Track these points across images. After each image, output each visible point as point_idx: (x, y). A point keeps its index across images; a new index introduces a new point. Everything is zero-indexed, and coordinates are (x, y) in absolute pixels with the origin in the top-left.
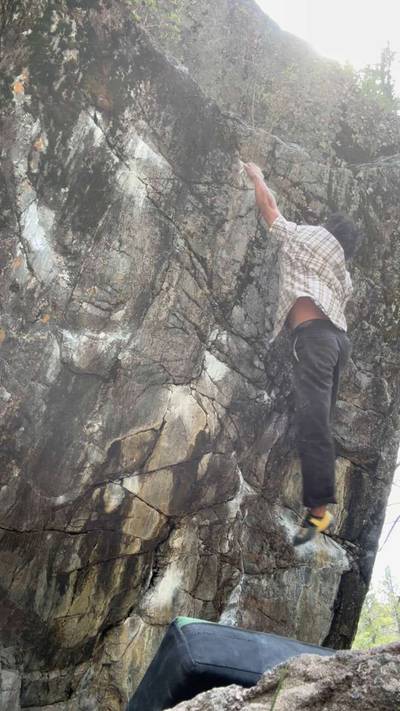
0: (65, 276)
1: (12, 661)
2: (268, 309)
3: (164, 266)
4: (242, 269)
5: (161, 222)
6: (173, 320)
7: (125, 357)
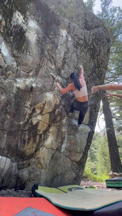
0: (15, 63)
1: (14, 160)
2: (70, 71)
3: (42, 59)
4: (63, 60)
5: (40, 46)
6: (46, 74)
7: (34, 85)
